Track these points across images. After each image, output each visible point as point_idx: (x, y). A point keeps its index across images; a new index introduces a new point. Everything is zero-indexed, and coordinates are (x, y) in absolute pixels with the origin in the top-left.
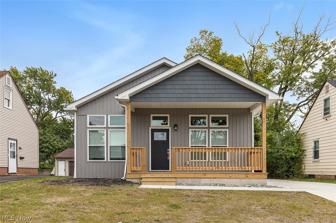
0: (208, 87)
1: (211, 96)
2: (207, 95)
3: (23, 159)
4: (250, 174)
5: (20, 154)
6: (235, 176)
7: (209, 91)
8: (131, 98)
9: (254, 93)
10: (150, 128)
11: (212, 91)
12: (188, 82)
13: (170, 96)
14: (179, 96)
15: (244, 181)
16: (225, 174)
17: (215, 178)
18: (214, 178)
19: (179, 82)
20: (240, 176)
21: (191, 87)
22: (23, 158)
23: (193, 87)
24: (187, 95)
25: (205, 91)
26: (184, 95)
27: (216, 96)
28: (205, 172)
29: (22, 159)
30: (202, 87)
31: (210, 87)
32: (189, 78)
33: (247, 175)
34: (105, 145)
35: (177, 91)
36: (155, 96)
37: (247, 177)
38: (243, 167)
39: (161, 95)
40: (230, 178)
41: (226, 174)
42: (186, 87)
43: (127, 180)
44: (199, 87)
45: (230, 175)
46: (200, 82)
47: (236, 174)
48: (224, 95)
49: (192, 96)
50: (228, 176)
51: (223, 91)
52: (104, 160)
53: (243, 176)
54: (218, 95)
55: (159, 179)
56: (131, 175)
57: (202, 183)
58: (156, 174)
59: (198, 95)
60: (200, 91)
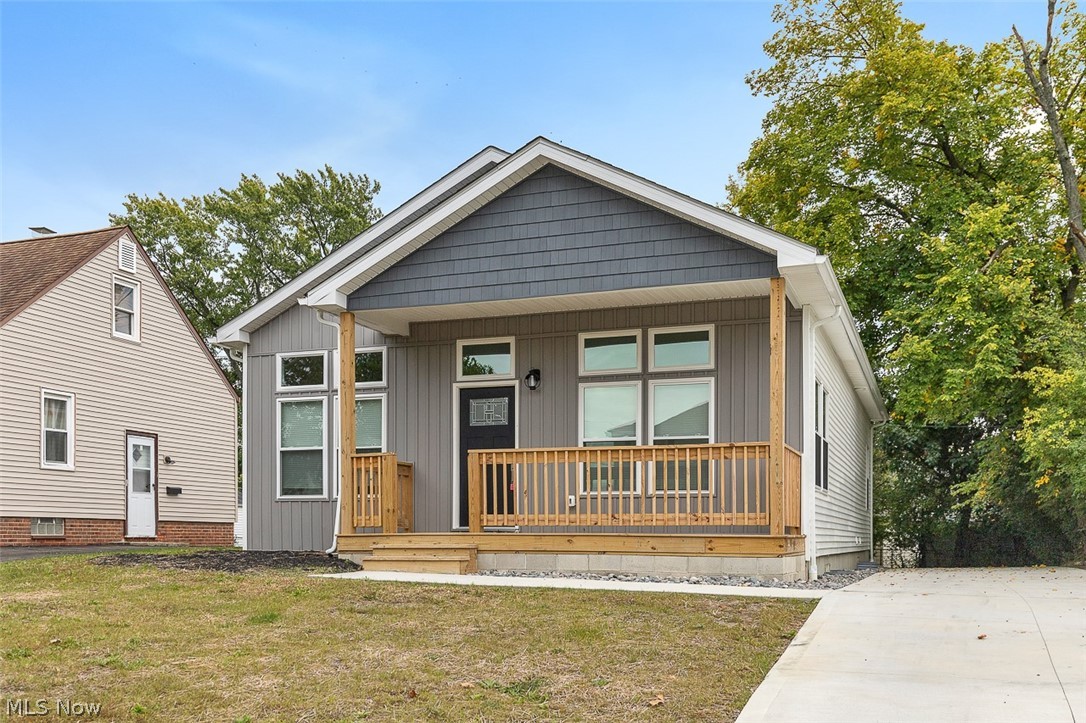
0: (580, 241)
1: (589, 270)
2: (577, 271)
3: (180, 496)
4: (721, 541)
5: (167, 478)
6: (671, 545)
7: (584, 256)
8: (350, 298)
9: (737, 247)
10: (456, 388)
11: (595, 255)
12: (517, 232)
13: (462, 281)
14: (491, 279)
15: (704, 563)
16: (636, 539)
17: (604, 552)
18: (600, 553)
19: (490, 235)
20: (687, 546)
21: (526, 246)
22: (179, 491)
23: (534, 245)
24: (514, 276)
25: (572, 256)
26: (505, 277)
27: (605, 269)
28: (571, 533)
29: (176, 494)
30: (560, 243)
31: (588, 241)
32: (521, 218)
33: (710, 542)
34: (325, 448)
35: (485, 265)
36: (420, 285)
37: (711, 549)
38: (699, 514)
39: (435, 284)
40: (654, 552)
41: (640, 540)
42: (511, 248)
43: (340, 556)
44: (551, 244)
45: (653, 542)
46: (555, 229)
47: (673, 540)
48: (633, 266)
49: (531, 275)
50: (646, 546)
51: (630, 251)
52: (322, 494)
53: (699, 546)
54: (614, 268)
55: (422, 552)
56: (350, 541)
57: (560, 568)
58: (419, 539)
59: (548, 273)
60: (555, 259)
